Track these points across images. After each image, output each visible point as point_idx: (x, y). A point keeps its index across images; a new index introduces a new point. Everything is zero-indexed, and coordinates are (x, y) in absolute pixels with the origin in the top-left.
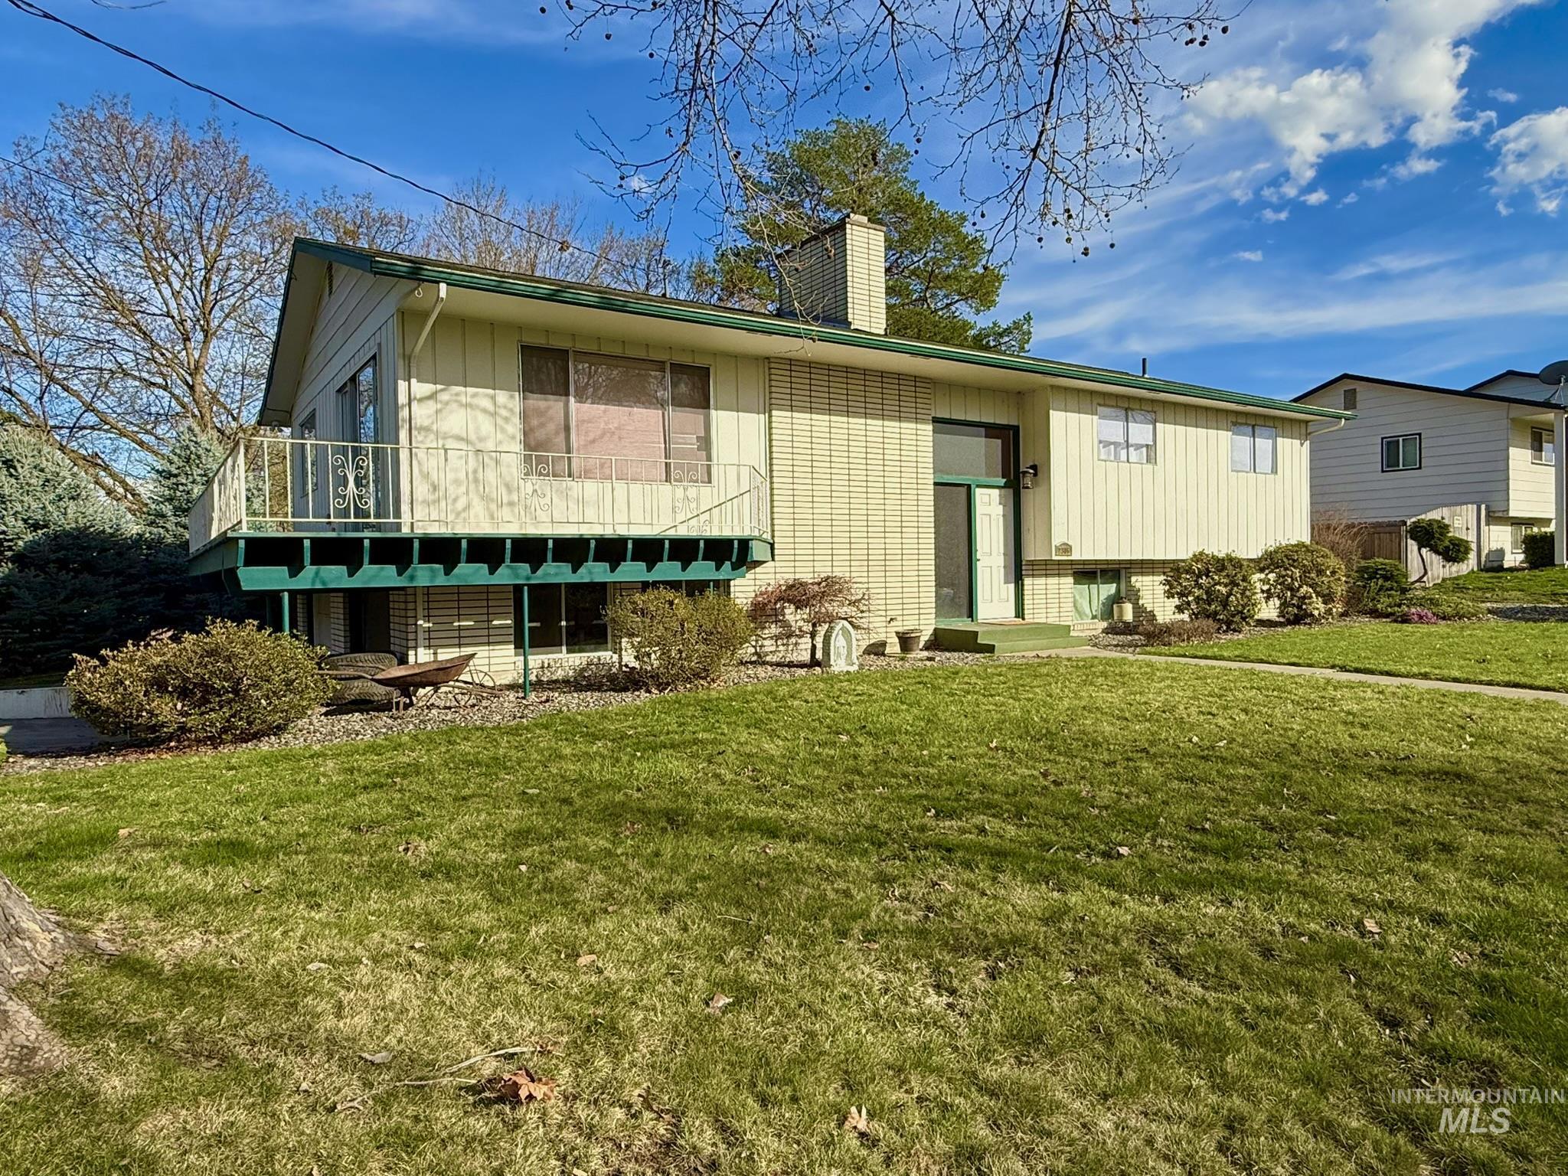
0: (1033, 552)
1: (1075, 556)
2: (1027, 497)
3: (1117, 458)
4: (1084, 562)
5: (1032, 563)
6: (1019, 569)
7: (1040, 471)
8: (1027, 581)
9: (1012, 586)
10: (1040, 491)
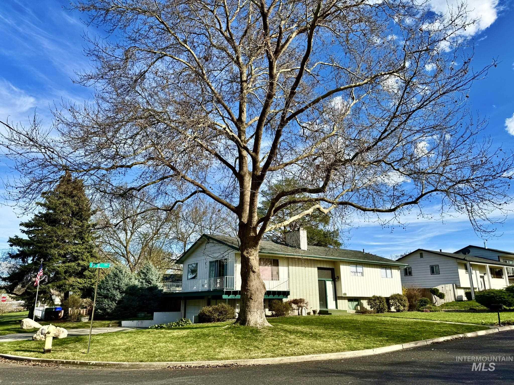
0: (339, 295)
1: (347, 296)
2: (337, 283)
3: (355, 275)
4: (350, 297)
5: (339, 297)
6: (336, 298)
7: (339, 278)
8: (338, 301)
9: (335, 302)
10: (339, 282)
